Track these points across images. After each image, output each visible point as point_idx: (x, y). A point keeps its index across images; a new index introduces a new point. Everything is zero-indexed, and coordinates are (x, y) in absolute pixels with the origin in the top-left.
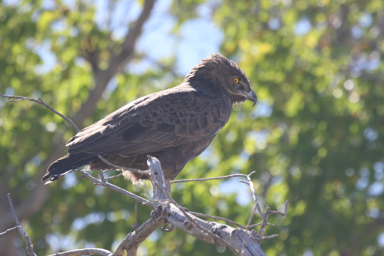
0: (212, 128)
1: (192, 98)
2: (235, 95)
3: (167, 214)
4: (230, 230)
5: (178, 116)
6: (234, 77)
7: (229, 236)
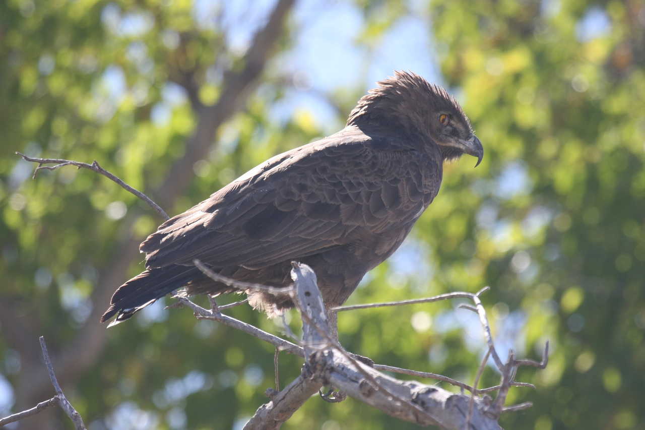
0: (407, 207)
1: (369, 152)
2: (445, 146)
3: (327, 369)
4: (442, 395)
5: (344, 188)
6: (439, 114)
7: (441, 407)
